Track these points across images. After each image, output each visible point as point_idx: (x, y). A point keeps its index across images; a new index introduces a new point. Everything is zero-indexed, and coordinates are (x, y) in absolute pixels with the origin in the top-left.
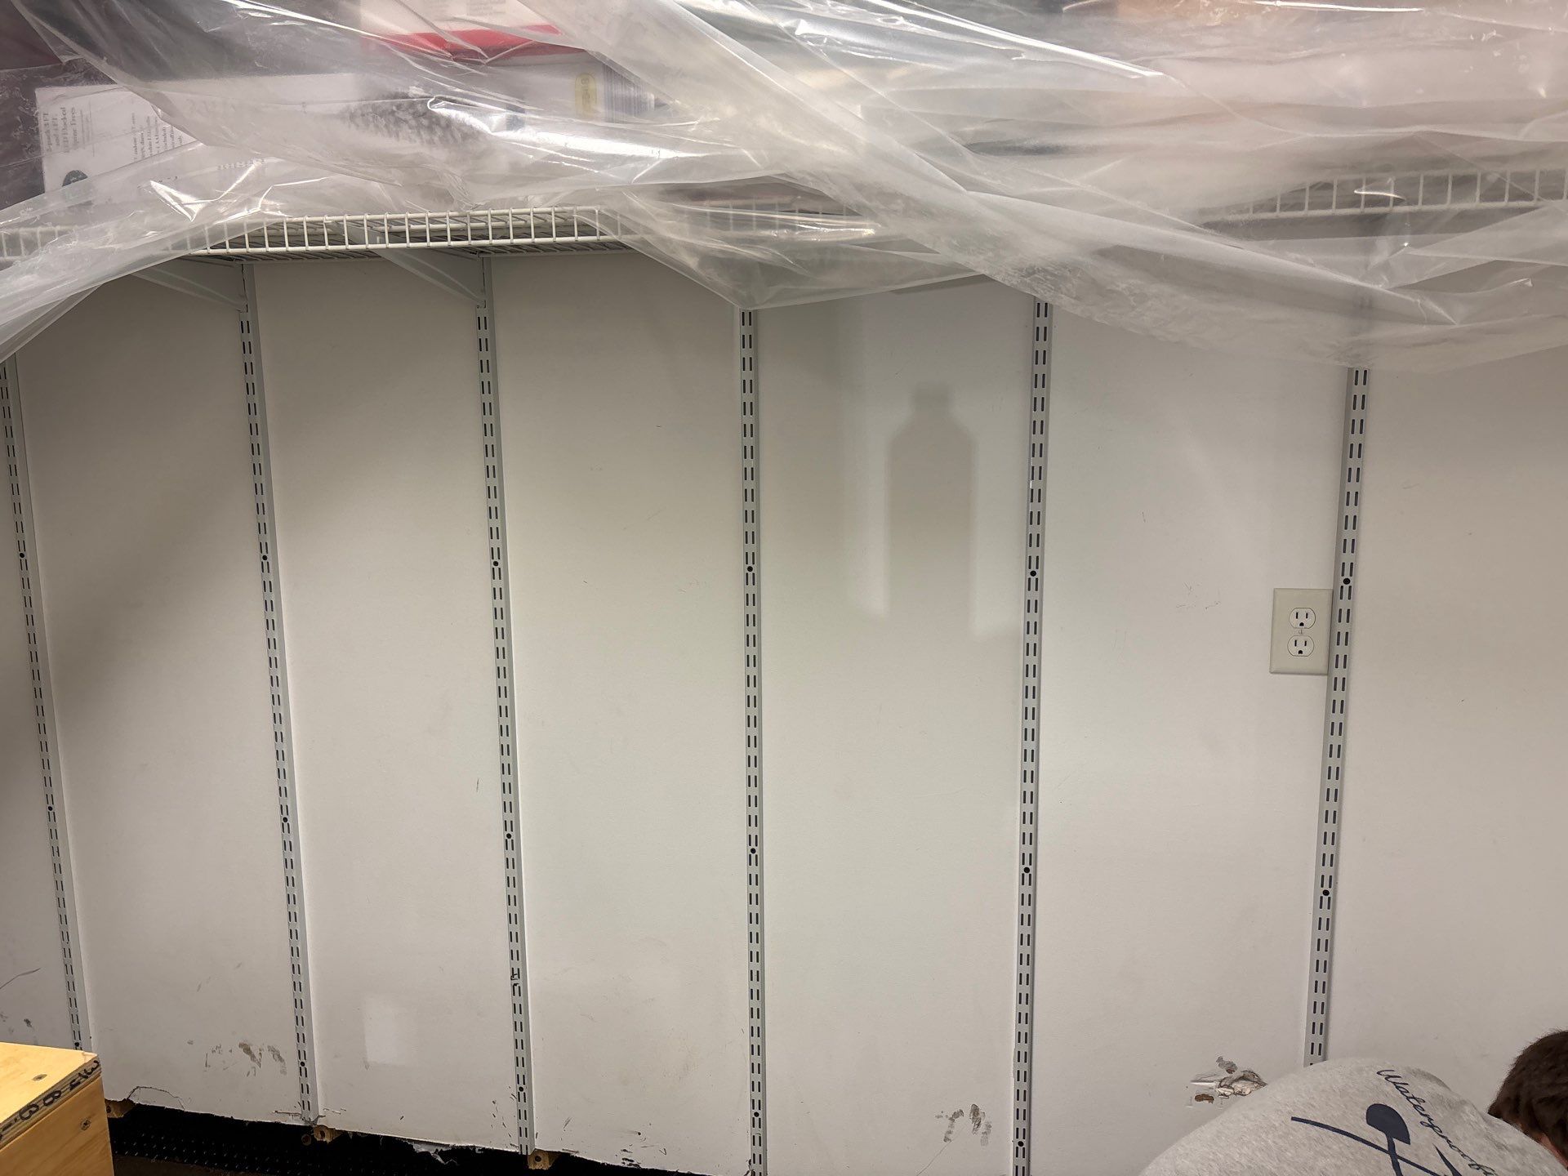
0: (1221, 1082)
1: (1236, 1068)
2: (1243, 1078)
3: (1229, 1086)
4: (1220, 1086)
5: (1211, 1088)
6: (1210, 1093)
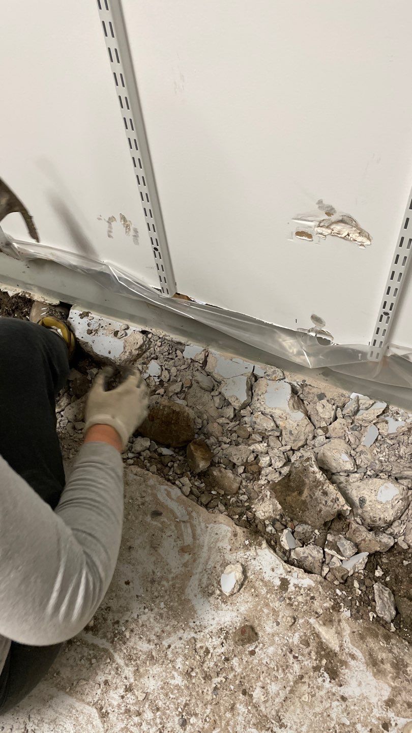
0: (320, 222)
1: (335, 212)
2: (342, 221)
3: (328, 227)
4: (319, 226)
5: (310, 227)
6: (309, 231)
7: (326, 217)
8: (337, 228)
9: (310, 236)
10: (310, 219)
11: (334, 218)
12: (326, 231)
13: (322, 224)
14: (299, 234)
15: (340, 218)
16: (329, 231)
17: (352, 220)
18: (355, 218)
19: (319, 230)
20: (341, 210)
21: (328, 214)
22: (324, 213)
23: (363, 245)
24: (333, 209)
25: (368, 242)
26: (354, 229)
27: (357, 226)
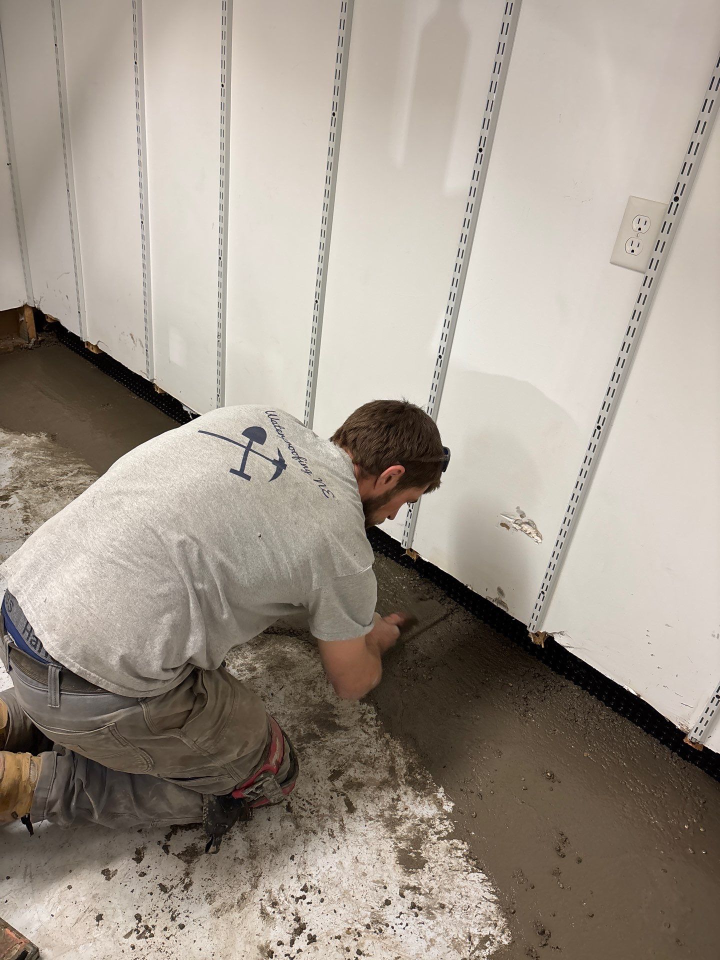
1: (525, 516)
2: (528, 523)
3: (520, 525)
4: (515, 523)
5: (509, 522)
6: (508, 524)
7: (520, 518)
8: (526, 527)
9: (508, 528)
10: (510, 516)
11: (524, 520)
12: (518, 527)
13: (516, 522)
14: (503, 525)
15: (527, 521)
16: (520, 528)
17: (534, 524)
18: (535, 523)
19: (515, 525)
20: (529, 516)
21: (521, 516)
22: (519, 515)
23: (537, 542)
24: (524, 514)
25: (540, 541)
26: (534, 530)
27: (535, 528)
